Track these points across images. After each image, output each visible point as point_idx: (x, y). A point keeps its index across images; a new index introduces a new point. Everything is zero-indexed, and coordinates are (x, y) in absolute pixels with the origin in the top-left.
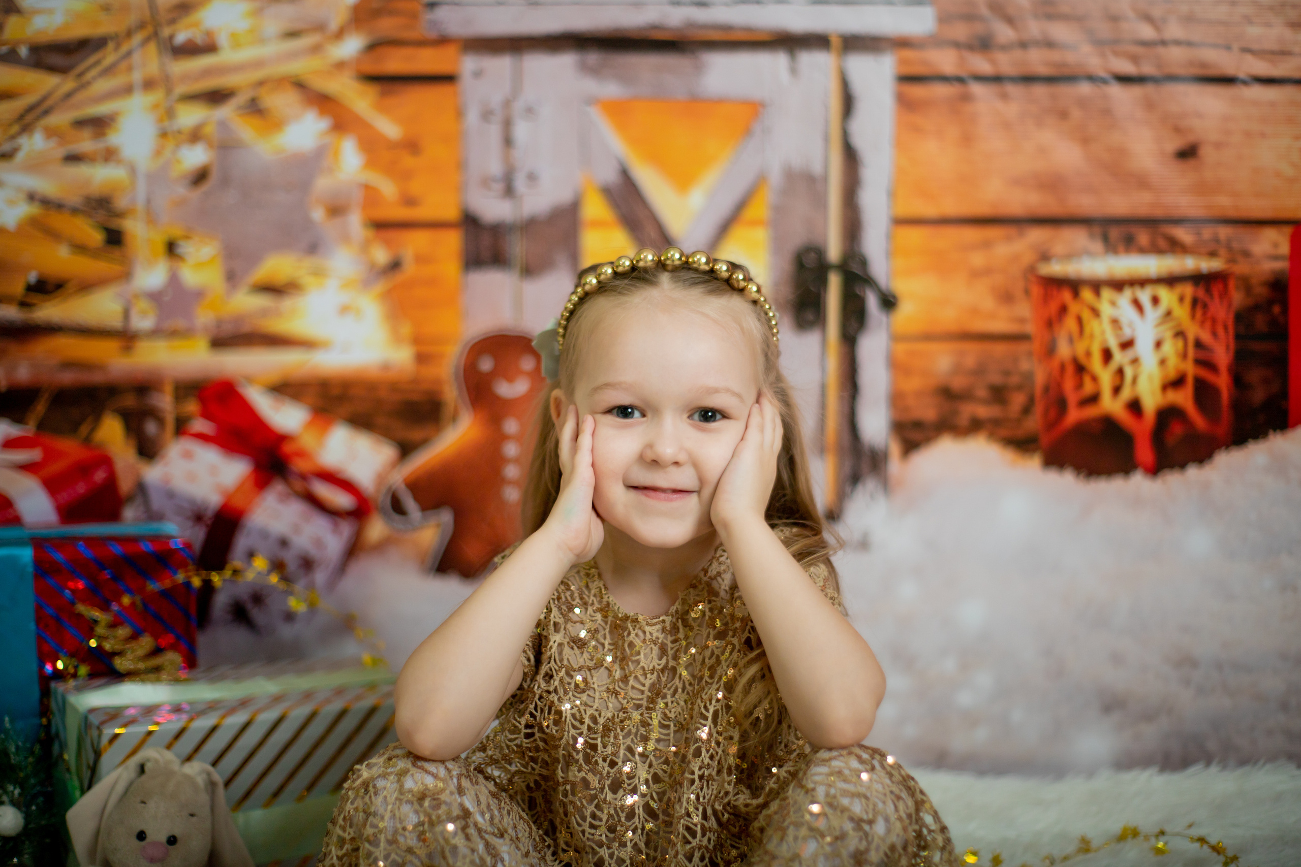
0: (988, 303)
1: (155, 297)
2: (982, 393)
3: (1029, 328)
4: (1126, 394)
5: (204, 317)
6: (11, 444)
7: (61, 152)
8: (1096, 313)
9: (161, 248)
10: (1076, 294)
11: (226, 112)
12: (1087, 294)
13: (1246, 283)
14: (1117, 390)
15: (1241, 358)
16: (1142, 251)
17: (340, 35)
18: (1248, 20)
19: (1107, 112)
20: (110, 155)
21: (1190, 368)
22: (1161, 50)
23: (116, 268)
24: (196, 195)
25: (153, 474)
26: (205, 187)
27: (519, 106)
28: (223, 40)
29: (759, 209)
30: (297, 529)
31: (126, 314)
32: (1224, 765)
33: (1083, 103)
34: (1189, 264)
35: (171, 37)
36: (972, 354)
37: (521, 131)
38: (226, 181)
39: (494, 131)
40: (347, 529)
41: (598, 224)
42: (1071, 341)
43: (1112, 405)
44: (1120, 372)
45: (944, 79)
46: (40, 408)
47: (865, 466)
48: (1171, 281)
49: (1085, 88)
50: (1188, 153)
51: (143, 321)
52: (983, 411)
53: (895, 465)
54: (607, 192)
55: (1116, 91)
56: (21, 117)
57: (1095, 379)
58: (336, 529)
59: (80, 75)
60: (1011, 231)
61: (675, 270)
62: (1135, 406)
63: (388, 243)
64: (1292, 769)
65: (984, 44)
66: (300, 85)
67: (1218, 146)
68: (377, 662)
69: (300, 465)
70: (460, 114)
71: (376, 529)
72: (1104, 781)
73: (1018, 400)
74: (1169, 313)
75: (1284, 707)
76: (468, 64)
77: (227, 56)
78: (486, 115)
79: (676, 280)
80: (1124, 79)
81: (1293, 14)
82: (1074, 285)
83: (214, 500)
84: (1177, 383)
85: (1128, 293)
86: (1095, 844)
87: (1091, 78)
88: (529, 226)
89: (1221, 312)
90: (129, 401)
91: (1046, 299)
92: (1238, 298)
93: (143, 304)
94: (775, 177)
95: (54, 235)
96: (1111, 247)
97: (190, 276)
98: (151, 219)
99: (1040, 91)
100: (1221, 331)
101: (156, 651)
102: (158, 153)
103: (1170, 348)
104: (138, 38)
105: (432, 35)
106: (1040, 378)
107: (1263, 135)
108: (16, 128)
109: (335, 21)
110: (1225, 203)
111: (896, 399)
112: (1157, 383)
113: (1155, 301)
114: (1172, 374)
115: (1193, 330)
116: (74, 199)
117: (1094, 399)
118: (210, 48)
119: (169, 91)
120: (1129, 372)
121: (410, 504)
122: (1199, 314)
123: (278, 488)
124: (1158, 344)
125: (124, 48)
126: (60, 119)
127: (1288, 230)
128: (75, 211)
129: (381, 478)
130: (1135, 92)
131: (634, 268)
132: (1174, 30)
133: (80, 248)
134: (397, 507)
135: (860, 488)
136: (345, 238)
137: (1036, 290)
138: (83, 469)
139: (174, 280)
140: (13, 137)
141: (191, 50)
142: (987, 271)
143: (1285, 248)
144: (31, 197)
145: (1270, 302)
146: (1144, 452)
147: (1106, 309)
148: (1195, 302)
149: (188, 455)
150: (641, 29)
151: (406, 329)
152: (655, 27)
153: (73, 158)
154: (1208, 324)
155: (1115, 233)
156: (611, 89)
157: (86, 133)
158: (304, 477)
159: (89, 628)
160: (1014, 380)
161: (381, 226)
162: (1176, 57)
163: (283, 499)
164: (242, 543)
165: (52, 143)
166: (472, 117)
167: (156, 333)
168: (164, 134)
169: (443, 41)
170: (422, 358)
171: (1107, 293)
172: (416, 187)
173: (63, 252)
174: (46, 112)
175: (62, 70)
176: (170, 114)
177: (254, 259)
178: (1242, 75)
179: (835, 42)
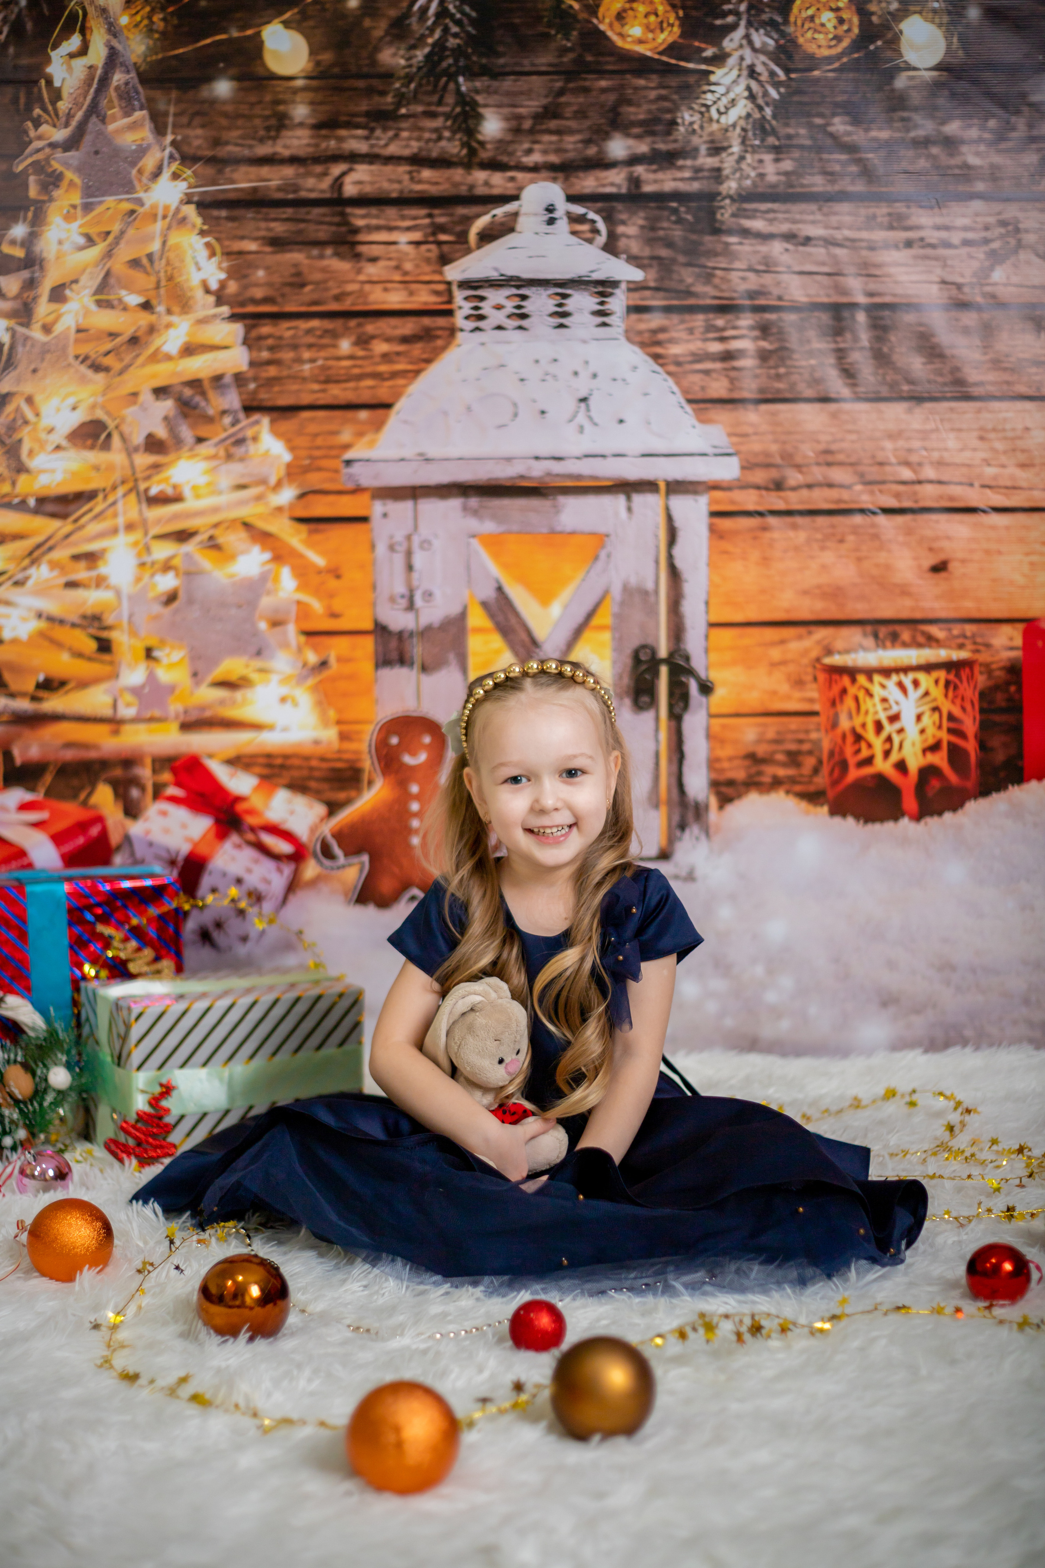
0: (784, 688)
1: (136, 691)
2: (780, 757)
3: (817, 707)
4: (894, 757)
5: (175, 707)
6: (24, 807)
7: (63, 580)
8: (870, 694)
9: (142, 653)
10: (854, 680)
11: (190, 547)
12: (862, 679)
13: (988, 668)
14: (887, 754)
15: (985, 727)
16: (905, 645)
17: (278, 485)
18: (987, 462)
19: (876, 537)
20: (100, 582)
21: (944, 736)
22: (917, 487)
23: (105, 669)
24: (167, 611)
25: (136, 829)
26: (175, 605)
27: (416, 540)
28: (187, 492)
29: (604, 618)
30: (249, 871)
31: (115, 706)
32: (977, 1048)
33: (855, 530)
34: (943, 654)
35: (147, 490)
36: (772, 727)
37: (418, 560)
38: (190, 601)
39: (399, 559)
40: (288, 869)
41: (479, 630)
42: (850, 717)
43: (883, 766)
44: (889, 739)
45: (748, 513)
46: (48, 778)
47: (690, 815)
48: (928, 668)
49: (858, 519)
50: (940, 568)
51: (127, 711)
52: (781, 772)
53: (713, 815)
54: (485, 605)
55: (882, 520)
56: (31, 553)
57: (870, 746)
58: (280, 870)
59: (76, 521)
60: (801, 630)
61: (534, 676)
62: (901, 766)
63: (315, 648)
64: (1029, 1050)
65: (778, 486)
66: (247, 526)
67: (963, 561)
68: (318, 965)
69: (251, 820)
70: (373, 547)
71: (311, 869)
72: (879, 1059)
73: (809, 762)
74: (927, 694)
75: (1026, 1002)
76: (378, 508)
77: (191, 504)
78: (392, 548)
79: (536, 684)
80: (888, 511)
81: (1022, 457)
82: (852, 673)
83: (185, 849)
84: (934, 748)
85: (895, 678)
86: (864, 1103)
87: (862, 511)
88: (426, 632)
89: (969, 692)
90: (118, 772)
91: (830, 683)
92: (981, 680)
93: (128, 697)
94: (616, 591)
95: (58, 645)
96: (880, 642)
97: (164, 675)
98: (133, 632)
99: (821, 520)
100: (968, 707)
101: (157, 959)
102: (138, 580)
103: (927, 720)
104: (121, 491)
105: (350, 486)
106: (826, 745)
107: (1000, 553)
108: (26, 562)
109: (274, 476)
110: (969, 607)
111: (712, 763)
112: (919, 748)
113: (916, 683)
114: (931, 741)
115: (946, 706)
116: (74, 618)
117: (869, 761)
118: (178, 498)
119: (146, 533)
120: (896, 739)
121: (337, 851)
122: (951, 694)
123: (235, 838)
124: (919, 718)
125: (111, 499)
126: (61, 554)
127: (1021, 627)
128: (74, 625)
129: (313, 830)
130: (899, 519)
131: (507, 679)
132: (929, 473)
133: (79, 655)
134: (327, 852)
135: (687, 832)
136: (284, 645)
137: (822, 677)
138: (82, 827)
139: (151, 677)
140: (25, 569)
141: (162, 500)
142: (783, 663)
143: (1019, 641)
144: (39, 616)
145: (1008, 683)
146: (910, 802)
147: (876, 690)
148: (947, 684)
149: (164, 814)
150: (512, 478)
151: (332, 714)
152: (522, 477)
153: (72, 585)
154: (958, 701)
155: (883, 631)
156: (489, 527)
157: (83, 564)
158: (253, 829)
159: (107, 943)
160: (806, 747)
161: (309, 634)
162: (929, 494)
163: (238, 847)
164: (206, 881)
165: (55, 573)
166: (381, 549)
167: (136, 720)
168: (142, 565)
169: (358, 490)
170: (344, 737)
171: (877, 678)
172: (338, 605)
173: (65, 657)
174: (51, 549)
175: (63, 516)
176: (148, 549)
177: (214, 662)
178: (981, 505)
179: (662, 486)
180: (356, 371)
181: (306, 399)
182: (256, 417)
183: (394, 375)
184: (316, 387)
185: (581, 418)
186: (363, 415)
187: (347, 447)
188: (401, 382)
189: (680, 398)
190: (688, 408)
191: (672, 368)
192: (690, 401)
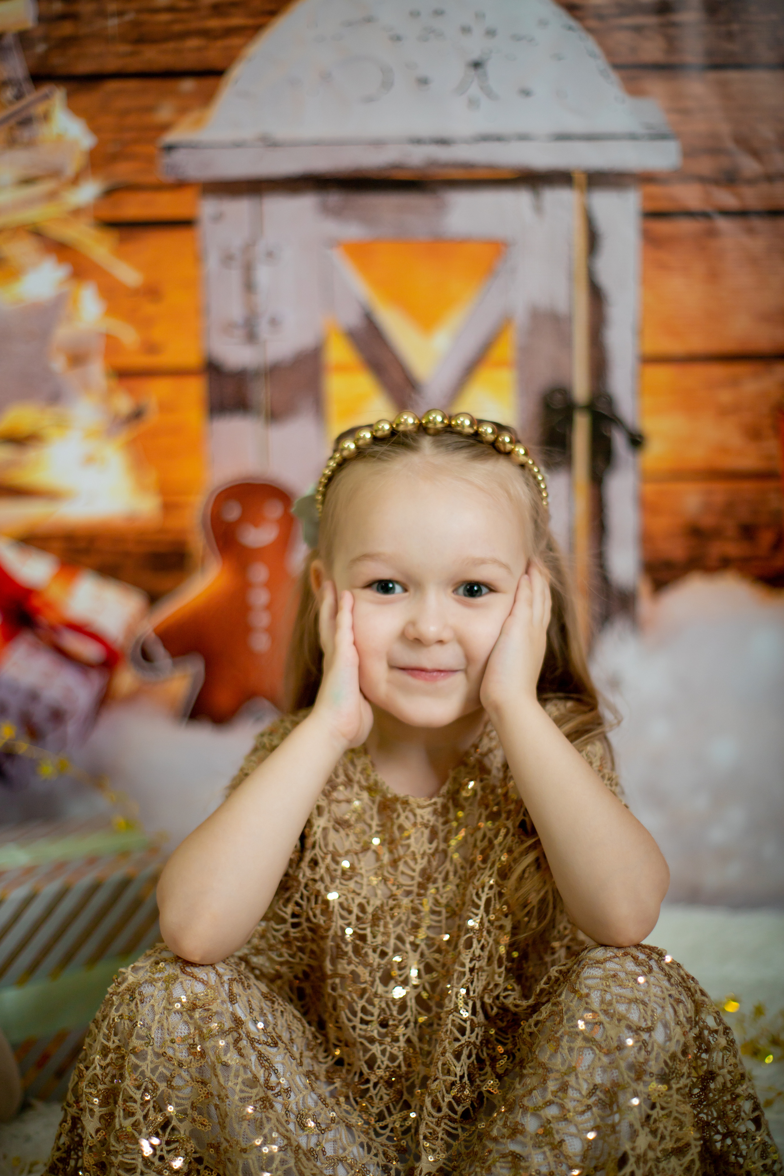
0: (736, 440)
2: (730, 530)
3: (777, 464)
17: (76, 181)
27: (259, 250)
29: (505, 350)
30: (48, 682)
36: (720, 493)
37: (263, 277)
39: (235, 276)
40: (97, 679)
41: (342, 368)
45: (689, 214)
47: (615, 606)
52: (731, 550)
53: (644, 605)
54: (350, 335)
58: (86, 681)
61: (437, 433)
63: (129, 393)
65: (731, 178)
66: (37, 233)
69: (48, 617)
70: (201, 260)
71: (127, 679)
73: (767, 538)
76: (207, 208)
78: (227, 260)
79: (438, 444)
88: (274, 371)
94: (521, 317)
105: (170, 178)
109: (71, 168)
111: (644, 539)
121: (160, 654)
123: (28, 639)
129: (130, 628)
131: (393, 432)
136: (88, 388)
142: (735, 408)
150: (382, 169)
151: (152, 478)
152: (396, 167)
156: (355, 233)
158: (53, 629)
160: (763, 518)
161: (122, 374)
163: (33, 650)
166: (213, 262)
169: (181, 185)
170: (168, 507)
172: (156, 335)
179: (580, 179)
180: (177, 28)
181: (112, 64)
182: (45, 89)
183: (229, 32)
184: (124, 48)
185: (474, 90)
186: (188, 85)
187: (165, 127)
188: (235, 41)
189: (601, 63)
190: (614, 76)
191: (593, 23)
192: (617, 67)
